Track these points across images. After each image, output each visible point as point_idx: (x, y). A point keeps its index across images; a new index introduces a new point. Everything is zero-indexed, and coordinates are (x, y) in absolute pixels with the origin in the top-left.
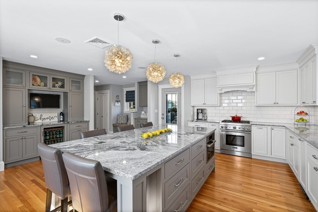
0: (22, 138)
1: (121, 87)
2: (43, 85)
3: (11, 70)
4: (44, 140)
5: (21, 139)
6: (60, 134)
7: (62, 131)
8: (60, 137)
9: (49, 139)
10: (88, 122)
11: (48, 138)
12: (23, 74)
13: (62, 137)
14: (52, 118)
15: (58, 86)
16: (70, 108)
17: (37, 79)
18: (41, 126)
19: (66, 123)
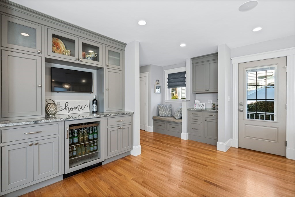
0: (33, 144)
1: (162, 69)
2: (69, 54)
3: (16, 21)
4: (70, 145)
5: (31, 145)
6: (93, 133)
7: (96, 129)
8: (94, 139)
9: (78, 143)
10: (132, 114)
11: (76, 140)
12: (37, 30)
13: (97, 139)
14: (81, 107)
15: (91, 58)
16: (107, 92)
17: (61, 45)
18: (65, 121)
19: (102, 116)
